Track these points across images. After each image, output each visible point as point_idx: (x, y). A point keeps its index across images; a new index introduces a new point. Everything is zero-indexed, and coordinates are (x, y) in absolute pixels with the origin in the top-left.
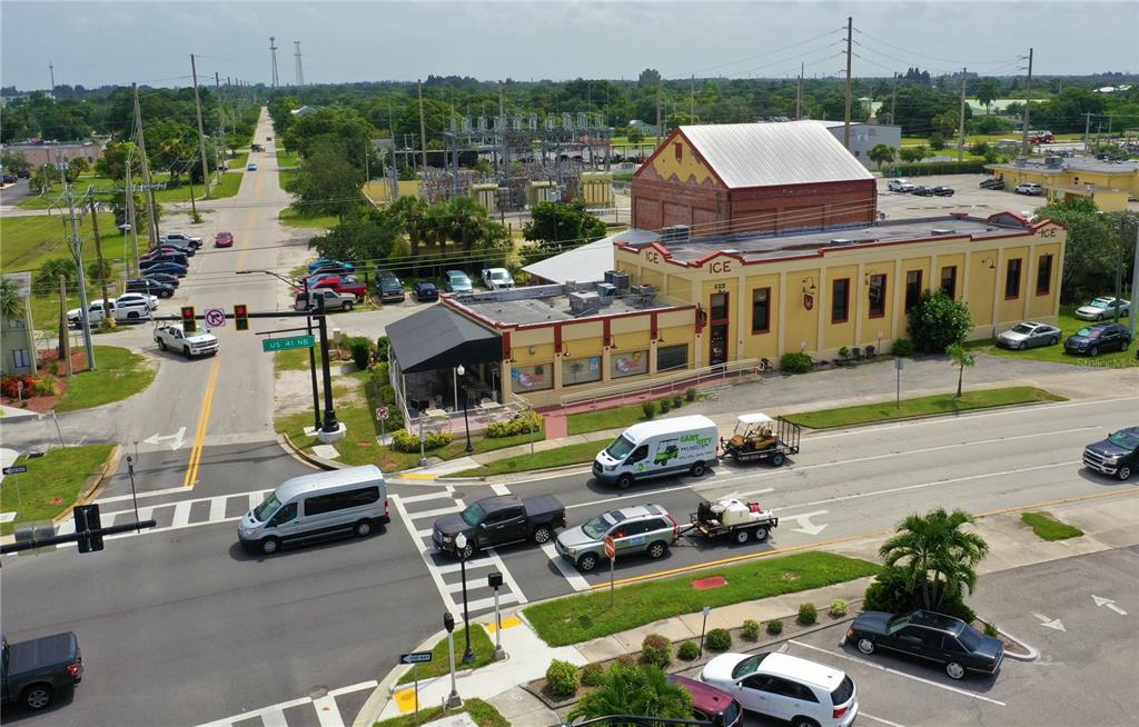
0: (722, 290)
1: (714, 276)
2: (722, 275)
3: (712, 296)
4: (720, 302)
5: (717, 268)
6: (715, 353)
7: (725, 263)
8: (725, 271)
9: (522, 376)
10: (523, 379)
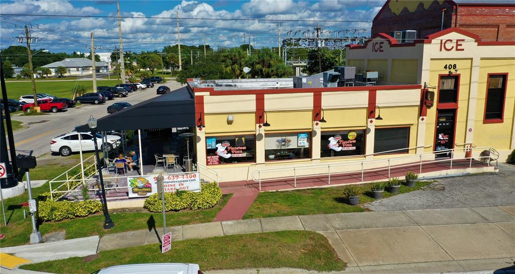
0: (453, 71)
1: (444, 54)
2: (454, 54)
3: (442, 77)
4: (449, 85)
5: (448, 46)
6: (441, 140)
7: (458, 41)
8: (457, 50)
9: (219, 145)
10: (221, 150)
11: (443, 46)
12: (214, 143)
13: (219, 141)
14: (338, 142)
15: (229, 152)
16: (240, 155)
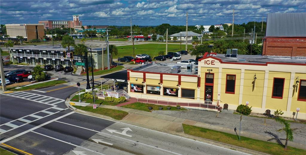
0: (211, 72)
1: (206, 65)
2: (210, 66)
3: (206, 74)
4: (210, 77)
5: (208, 63)
6: (208, 97)
7: (212, 61)
8: (212, 64)
9: (134, 87)
10: (135, 88)
11: (206, 62)
12: (133, 86)
13: (134, 85)
14: (170, 91)
15: (137, 89)
16: (140, 90)
